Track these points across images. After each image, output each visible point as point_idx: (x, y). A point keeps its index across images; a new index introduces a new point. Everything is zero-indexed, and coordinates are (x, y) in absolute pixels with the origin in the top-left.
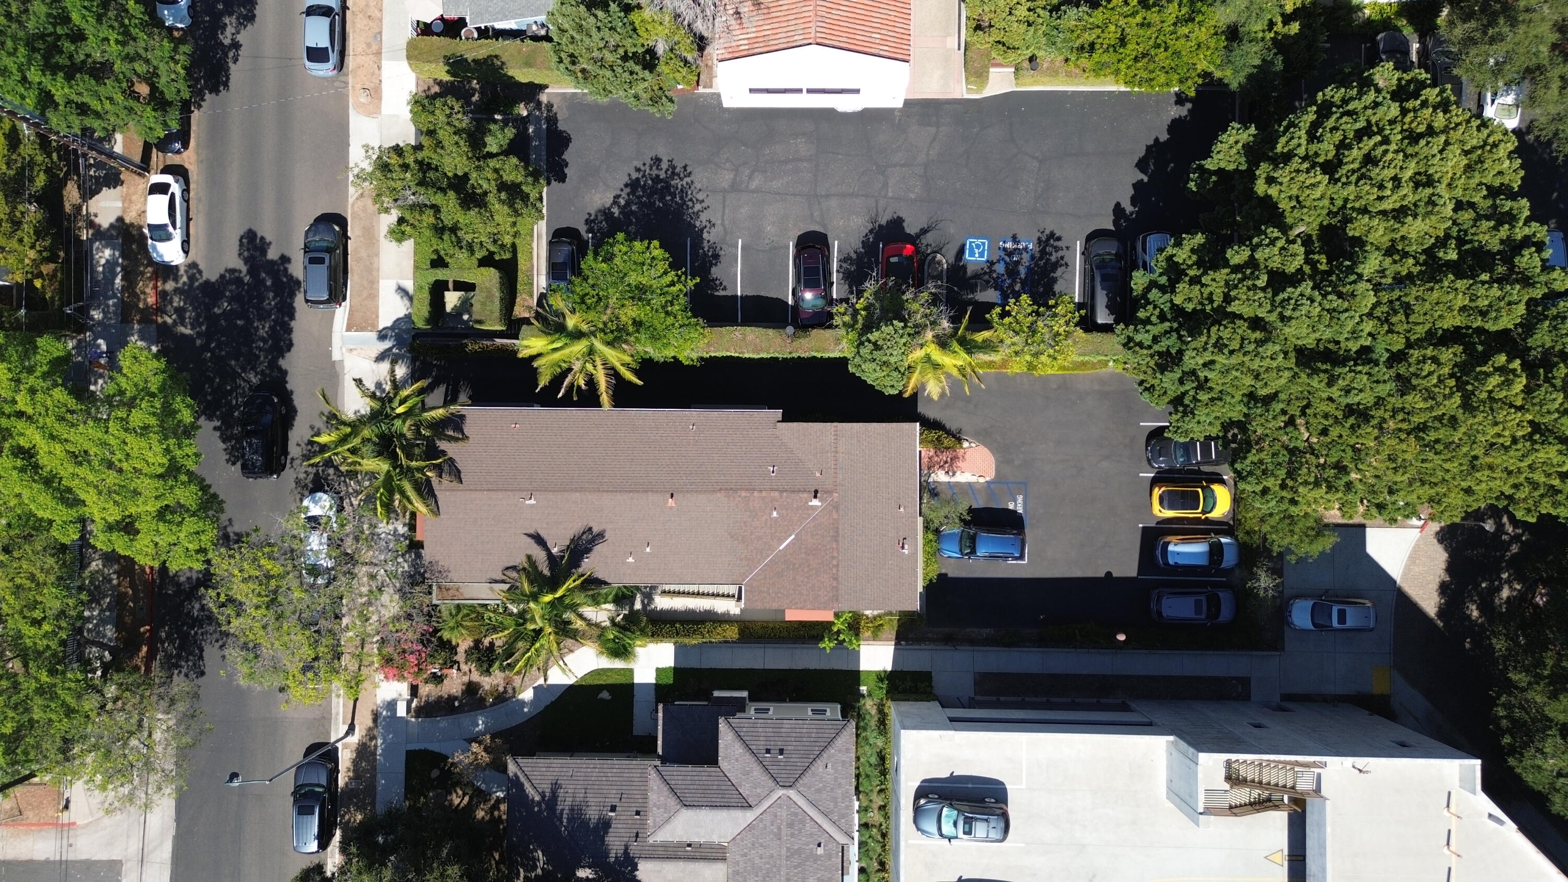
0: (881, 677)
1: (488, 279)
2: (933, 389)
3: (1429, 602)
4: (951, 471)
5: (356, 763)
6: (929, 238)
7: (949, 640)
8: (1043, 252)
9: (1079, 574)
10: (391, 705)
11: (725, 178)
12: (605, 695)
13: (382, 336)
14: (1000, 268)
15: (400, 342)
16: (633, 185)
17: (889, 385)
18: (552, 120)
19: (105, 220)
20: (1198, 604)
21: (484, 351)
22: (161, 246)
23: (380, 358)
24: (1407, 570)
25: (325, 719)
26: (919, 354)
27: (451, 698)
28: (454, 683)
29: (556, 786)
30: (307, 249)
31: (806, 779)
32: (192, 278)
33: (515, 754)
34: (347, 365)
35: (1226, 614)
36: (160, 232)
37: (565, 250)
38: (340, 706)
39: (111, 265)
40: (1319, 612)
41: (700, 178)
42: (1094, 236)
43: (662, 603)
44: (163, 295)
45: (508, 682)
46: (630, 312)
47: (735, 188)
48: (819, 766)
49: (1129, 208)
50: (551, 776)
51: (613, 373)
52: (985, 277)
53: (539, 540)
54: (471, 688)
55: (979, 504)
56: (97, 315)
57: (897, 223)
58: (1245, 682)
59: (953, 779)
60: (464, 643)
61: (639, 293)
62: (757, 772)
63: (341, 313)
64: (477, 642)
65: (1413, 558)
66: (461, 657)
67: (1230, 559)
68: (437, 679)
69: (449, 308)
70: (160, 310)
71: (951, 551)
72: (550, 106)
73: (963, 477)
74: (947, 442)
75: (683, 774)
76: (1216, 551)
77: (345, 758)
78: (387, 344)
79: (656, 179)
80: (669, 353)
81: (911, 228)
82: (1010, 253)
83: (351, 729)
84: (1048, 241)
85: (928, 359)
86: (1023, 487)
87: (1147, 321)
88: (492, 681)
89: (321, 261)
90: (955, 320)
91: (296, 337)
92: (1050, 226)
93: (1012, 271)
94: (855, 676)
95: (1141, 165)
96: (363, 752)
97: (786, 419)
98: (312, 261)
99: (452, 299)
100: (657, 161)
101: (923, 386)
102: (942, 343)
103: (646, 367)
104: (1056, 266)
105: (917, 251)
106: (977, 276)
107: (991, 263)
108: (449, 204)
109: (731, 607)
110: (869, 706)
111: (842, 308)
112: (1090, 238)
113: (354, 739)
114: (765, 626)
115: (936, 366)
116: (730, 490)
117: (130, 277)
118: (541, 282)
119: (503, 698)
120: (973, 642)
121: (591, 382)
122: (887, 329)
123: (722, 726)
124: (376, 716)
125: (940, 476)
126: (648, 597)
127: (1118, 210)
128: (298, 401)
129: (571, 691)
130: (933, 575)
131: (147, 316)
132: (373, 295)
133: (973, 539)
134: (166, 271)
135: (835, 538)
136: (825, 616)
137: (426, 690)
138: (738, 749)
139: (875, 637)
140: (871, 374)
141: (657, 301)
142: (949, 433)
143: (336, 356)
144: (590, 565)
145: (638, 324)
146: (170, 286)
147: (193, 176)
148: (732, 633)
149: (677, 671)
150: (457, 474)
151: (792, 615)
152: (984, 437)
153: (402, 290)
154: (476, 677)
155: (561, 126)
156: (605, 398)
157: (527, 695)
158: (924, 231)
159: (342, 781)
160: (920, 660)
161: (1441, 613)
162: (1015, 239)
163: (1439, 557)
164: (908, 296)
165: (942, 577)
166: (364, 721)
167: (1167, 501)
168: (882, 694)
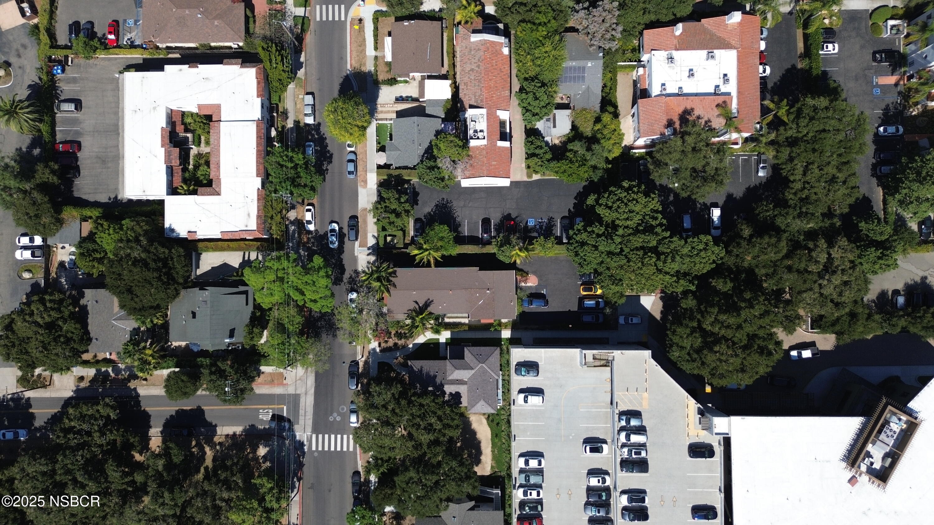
0: (507, 339)
1: (400, 234)
2: (518, 261)
3: (658, 316)
4: (526, 283)
5: (364, 365)
6: (518, 219)
7: (526, 329)
8: (549, 222)
9: (561, 310)
10: (374, 349)
11: (462, 203)
12: (432, 345)
13: (369, 249)
14: (538, 227)
15: (374, 250)
16: (437, 206)
17: (507, 261)
18: (414, 188)
19: (292, 218)
20: (593, 318)
21: (398, 253)
22: (309, 226)
23: (368, 255)
24: (652, 307)
25: (355, 354)
26: (514, 252)
27: (390, 347)
28: (391, 343)
29: (422, 367)
30: (349, 226)
31: (487, 361)
32: (316, 234)
33: (410, 360)
34: (359, 257)
35: (601, 320)
36: (309, 222)
37: (418, 225)
38: (359, 348)
39: (294, 231)
40: (626, 319)
41: (455, 204)
42: (563, 218)
43: (447, 320)
44: (308, 238)
45: (405, 342)
46: (440, 244)
47: (464, 206)
48: (490, 359)
49: (572, 210)
50: (420, 365)
51: (435, 259)
52: (534, 229)
53: (416, 302)
54: (396, 344)
55: (534, 291)
56: (290, 244)
57: (509, 215)
58: (608, 339)
59: (525, 362)
60: (393, 332)
61: (442, 239)
62: (475, 360)
63: (357, 244)
64: (397, 332)
65: (653, 304)
66: (392, 336)
67: (602, 305)
68: (386, 342)
69: (388, 241)
70: (308, 243)
71: (526, 304)
72: (413, 184)
73: (529, 284)
74: (525, 274)
75: (456, 362)
76: (598, 303)
77: (361, 364)
78: (370, 251)
79: (443, 204)
80: (449, 253)
81: (513, 216)
82: (540, 223)
83: (363, 356)
84: (551, 219)
85: (517, 253)
86: (545, 287)
87: (572, 243)
88: (401, 342)
89: (353, 229)
90: (524, 243)
91: (345, 249)
92: (551, 215)
93: (541, 227)
94: (500, 339)
95: (576, 198)
96: (366, 362)
97: (480, 270)
98: (351, 229)
99: (389, 239)
100: (443, 199)
101: (515, 261)
102: (520, 250)
103: (443, 257)
104: (553, 226)
105: (515, 222)
106: (531, 229)
107: (535, 225)
108: (393, 217)
109: (466, 321)
110: (504, 347)
111: (494, 240)
112: (562, 218)
113: (363, 359)
114: (475, 326)
115: (519, 255)
116: (466, 289)
117: (300, 234)
118: (412, 233)
119: (405, 347)
120: (532, 329)
121: (429, 261)
122: (505, 247)
123: (465, 349)
124: (369, 353)
125: (523, 284)
126: (443, 319)
127: (569, 210)
128: (346, 267)
129: (423, 345)
130: (521, 311)
131: (304, 244)
132: (366, 237)
133: (531, 301)
134: (310, 232)
135: (493, 301)
136: (491, 321)
137: (383, 345)
138: (470, 355)
139: (505, 328)
140: (501, 258)
141: (446, 240)
142: (525, 272)
143: (356, 254)
144: (429, 309)
145: (441, 246)
146: (310, 236)
147: (316, 206)
148: (467, 328)
149: (451, 339)
150: (395, 286)
151: (484, 321)
152: (535, 273)
153: (374, 236)
154: (397, 341)
155: (417, 190)
156: (433, 265)
157: (411, 346)
158: (517, 217)
159: (360, 371)
160: (518, 335)
161: (661, 319)
162: (542, 219)
163: (661, 304)
164: (512, 236)
165: (523, 312)
166: (366, 354)
167: (584, 290)
168: (507, 344)
